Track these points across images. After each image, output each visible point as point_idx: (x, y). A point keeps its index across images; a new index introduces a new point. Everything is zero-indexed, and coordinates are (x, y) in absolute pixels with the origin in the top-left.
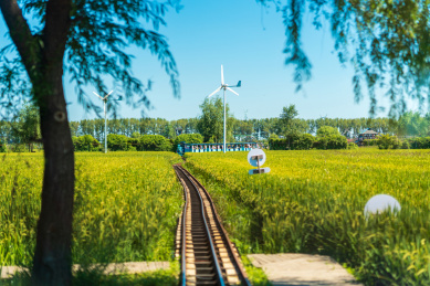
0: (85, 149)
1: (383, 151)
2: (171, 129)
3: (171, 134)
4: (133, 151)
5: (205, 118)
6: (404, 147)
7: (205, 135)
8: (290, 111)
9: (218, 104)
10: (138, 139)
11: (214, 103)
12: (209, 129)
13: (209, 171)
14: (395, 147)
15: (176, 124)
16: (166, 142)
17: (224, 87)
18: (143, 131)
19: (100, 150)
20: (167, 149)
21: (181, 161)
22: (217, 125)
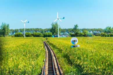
0: (19, 36)
1: (102, 37)
2: (44, 31)
3: (43, 32)
4: (32, 37)
5: (52, 28)
6: (108, 36)
7: (52, 33)
8: (76, 26)
9: (56, 24)
10: (34, 34)
11: (55, 24)
12: (53, 31)
13: (54, 44)
14: (106, 36)
15: (45, 30)
16: (42, 35)
17: (58, 19)
18: (36, 32)
19: (23, 37)
20: (42, 37)
21: (46, 40)
22: (56, 30)
